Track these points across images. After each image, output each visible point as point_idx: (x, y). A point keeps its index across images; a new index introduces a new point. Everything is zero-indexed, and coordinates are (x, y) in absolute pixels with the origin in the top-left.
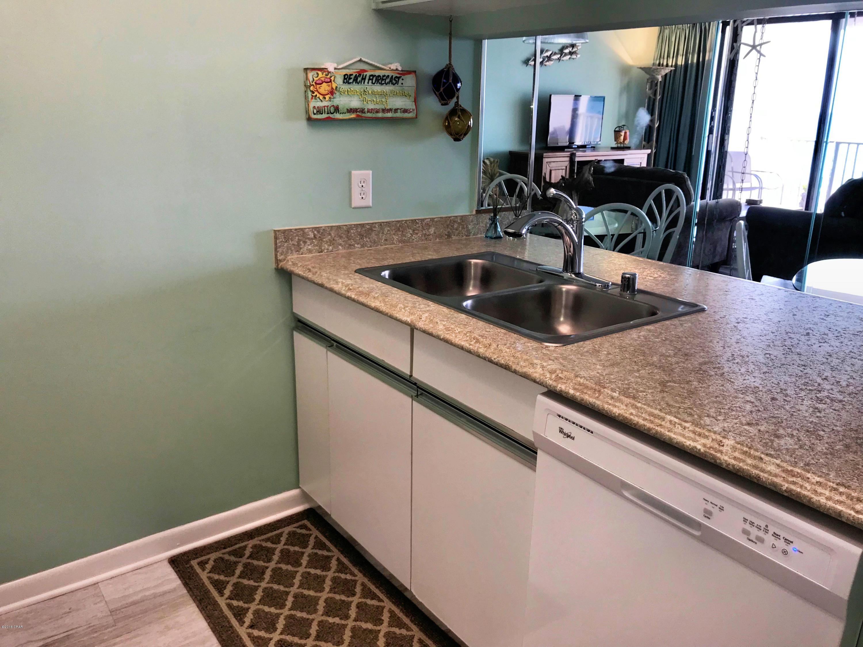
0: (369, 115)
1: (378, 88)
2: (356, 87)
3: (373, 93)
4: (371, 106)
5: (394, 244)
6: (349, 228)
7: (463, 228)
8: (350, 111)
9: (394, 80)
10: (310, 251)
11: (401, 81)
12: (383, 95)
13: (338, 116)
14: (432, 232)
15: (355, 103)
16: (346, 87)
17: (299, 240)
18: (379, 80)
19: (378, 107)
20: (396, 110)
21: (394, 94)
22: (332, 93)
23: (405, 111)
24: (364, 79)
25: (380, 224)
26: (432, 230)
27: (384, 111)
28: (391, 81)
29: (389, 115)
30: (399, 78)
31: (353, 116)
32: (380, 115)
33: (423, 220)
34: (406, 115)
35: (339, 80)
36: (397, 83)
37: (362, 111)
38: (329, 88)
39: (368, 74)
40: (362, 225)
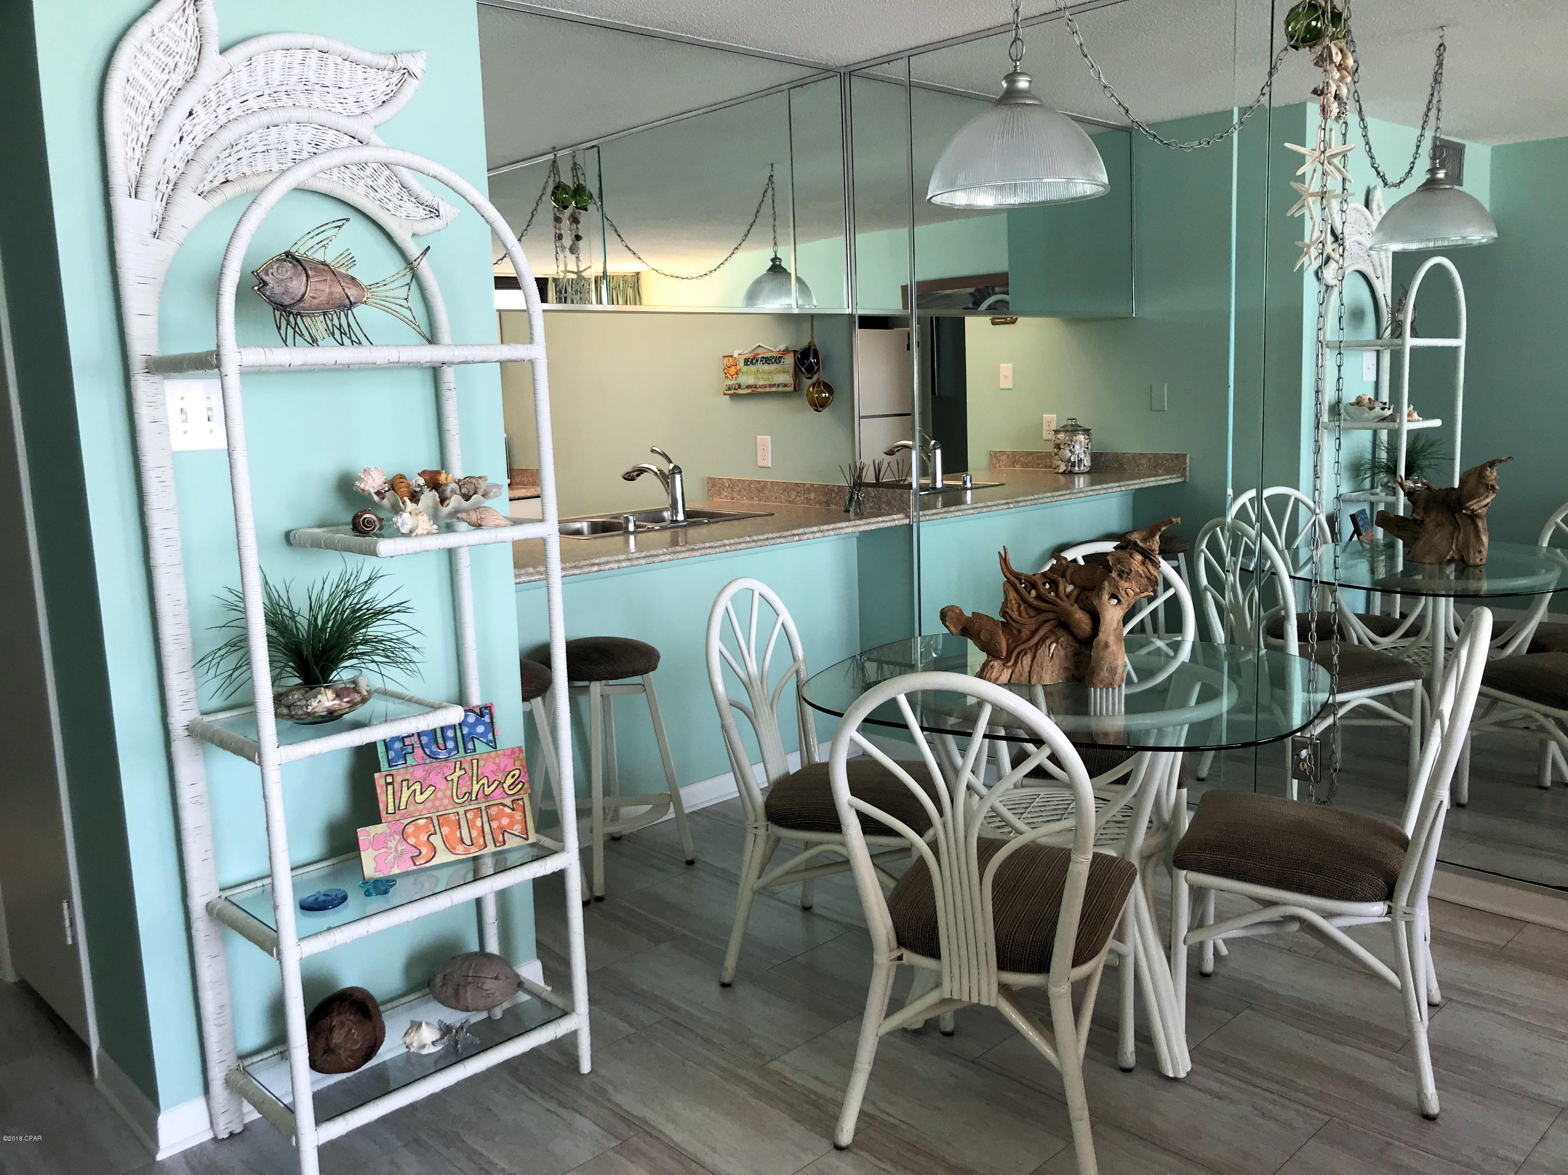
0: (760, 390)
1: (766, 367)
2: (752, 368)
3: (763, 372)
4: (762, 383)
5: (781, 502)
6: (751, 482)
7: (840, 498)
8: (748, 387)
9: (777, 360)
10: (726, 497)
11: (782, 360)
12: (770, 373)
13: (740, 391)
14: (813, 497)
15: (751, 380)
16: (745, 368)
17: (720, 487)
18: (767, 360)
19: (766, 383)
20: (779, 385)
21: (778, 372)
22: (737, 373)
23: (785, 385)
24: (757, 361)
25: (772, 482)
26: (812, 496)
27: (770, 386)
28: (775, 361)
29: (774, 389)
30: (781, 357)
31: (749, 391)
32: (768, 389)
33: (804, 484)
34: (787, 389)
35: (742, 363)
36: (780, 362)
37: (756, 387)
38: (735, 370)
39: (760, 356)
40: (759, 482)
